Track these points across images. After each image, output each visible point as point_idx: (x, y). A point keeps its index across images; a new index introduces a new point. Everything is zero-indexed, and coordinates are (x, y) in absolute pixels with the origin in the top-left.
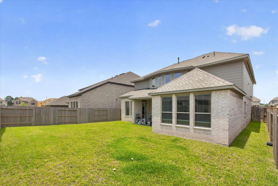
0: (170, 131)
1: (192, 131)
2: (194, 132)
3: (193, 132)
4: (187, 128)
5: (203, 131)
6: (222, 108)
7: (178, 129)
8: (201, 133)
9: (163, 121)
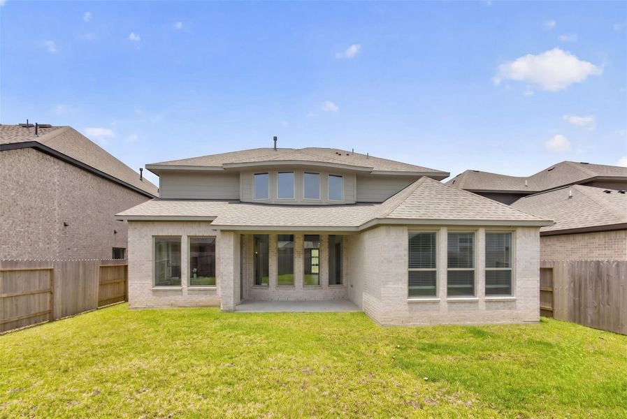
0: (434, 314)
1: (482, 306)
2: (488, 308)
3: (484, 308)
4: (471, 302)
5: (502, 304)
6: (531, 258)
7: (454, 306)
8: (497, 309)
9: (412, 293)
